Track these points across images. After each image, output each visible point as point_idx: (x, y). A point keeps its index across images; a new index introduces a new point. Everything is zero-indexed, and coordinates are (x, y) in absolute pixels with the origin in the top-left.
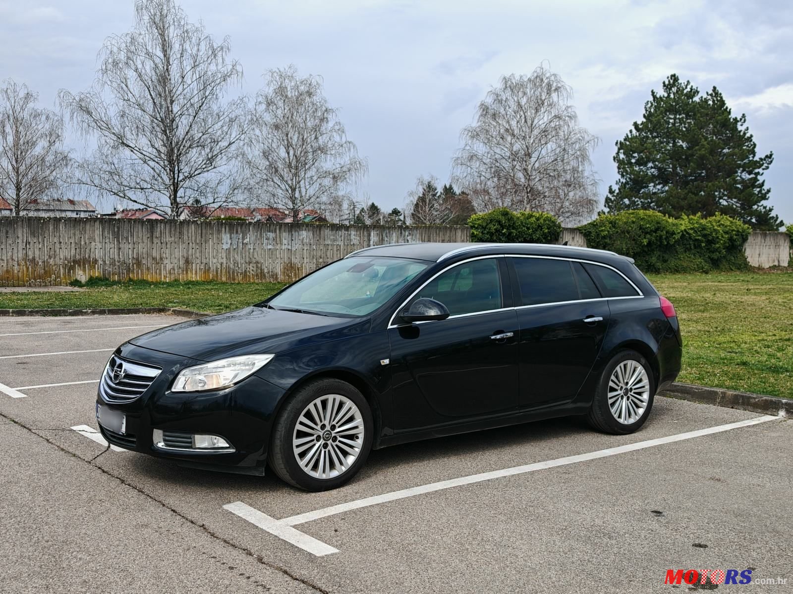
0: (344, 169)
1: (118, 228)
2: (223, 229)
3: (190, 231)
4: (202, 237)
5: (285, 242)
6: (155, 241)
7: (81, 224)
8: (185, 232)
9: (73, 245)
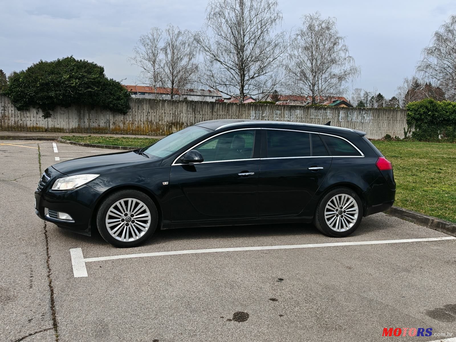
0: (346, 73)
1: (195, 106)
2: (251, 108)
3: (233, 109)
4: (239, 112)
5: (286, 116)
6: (214, 114)
7: (176, 104)
8: (230, 110)
9: (171, 115)
